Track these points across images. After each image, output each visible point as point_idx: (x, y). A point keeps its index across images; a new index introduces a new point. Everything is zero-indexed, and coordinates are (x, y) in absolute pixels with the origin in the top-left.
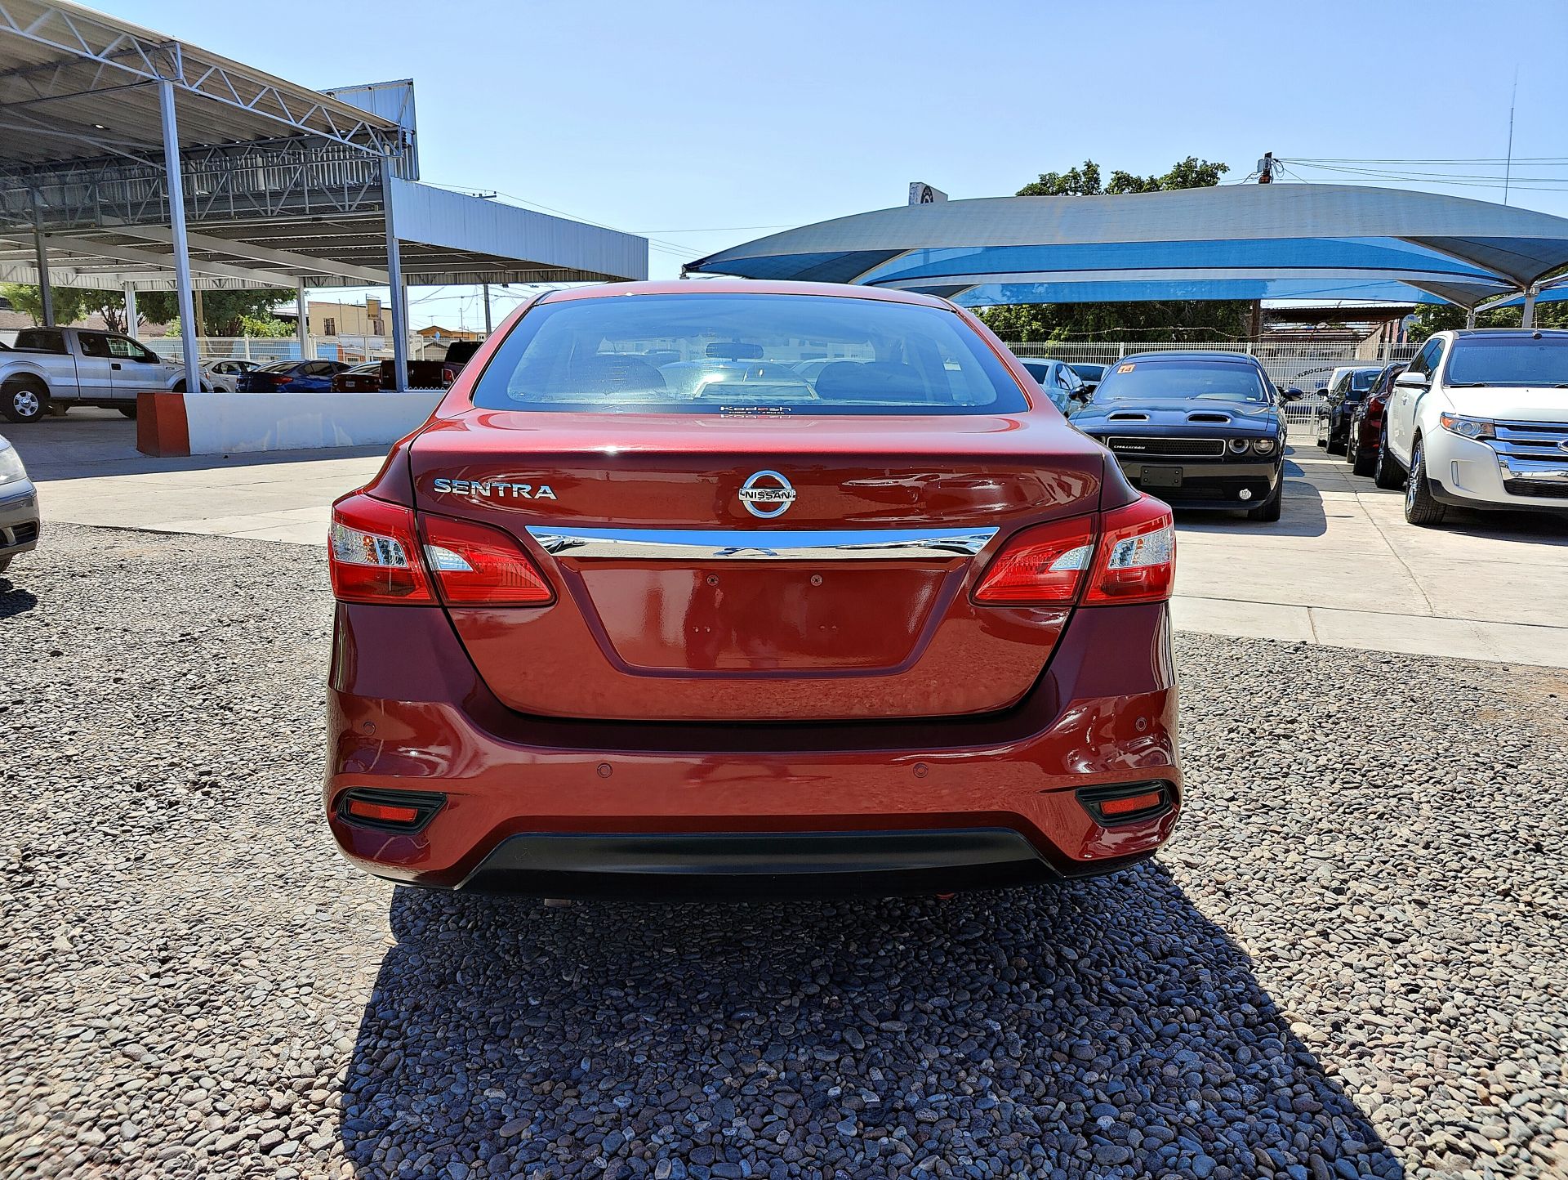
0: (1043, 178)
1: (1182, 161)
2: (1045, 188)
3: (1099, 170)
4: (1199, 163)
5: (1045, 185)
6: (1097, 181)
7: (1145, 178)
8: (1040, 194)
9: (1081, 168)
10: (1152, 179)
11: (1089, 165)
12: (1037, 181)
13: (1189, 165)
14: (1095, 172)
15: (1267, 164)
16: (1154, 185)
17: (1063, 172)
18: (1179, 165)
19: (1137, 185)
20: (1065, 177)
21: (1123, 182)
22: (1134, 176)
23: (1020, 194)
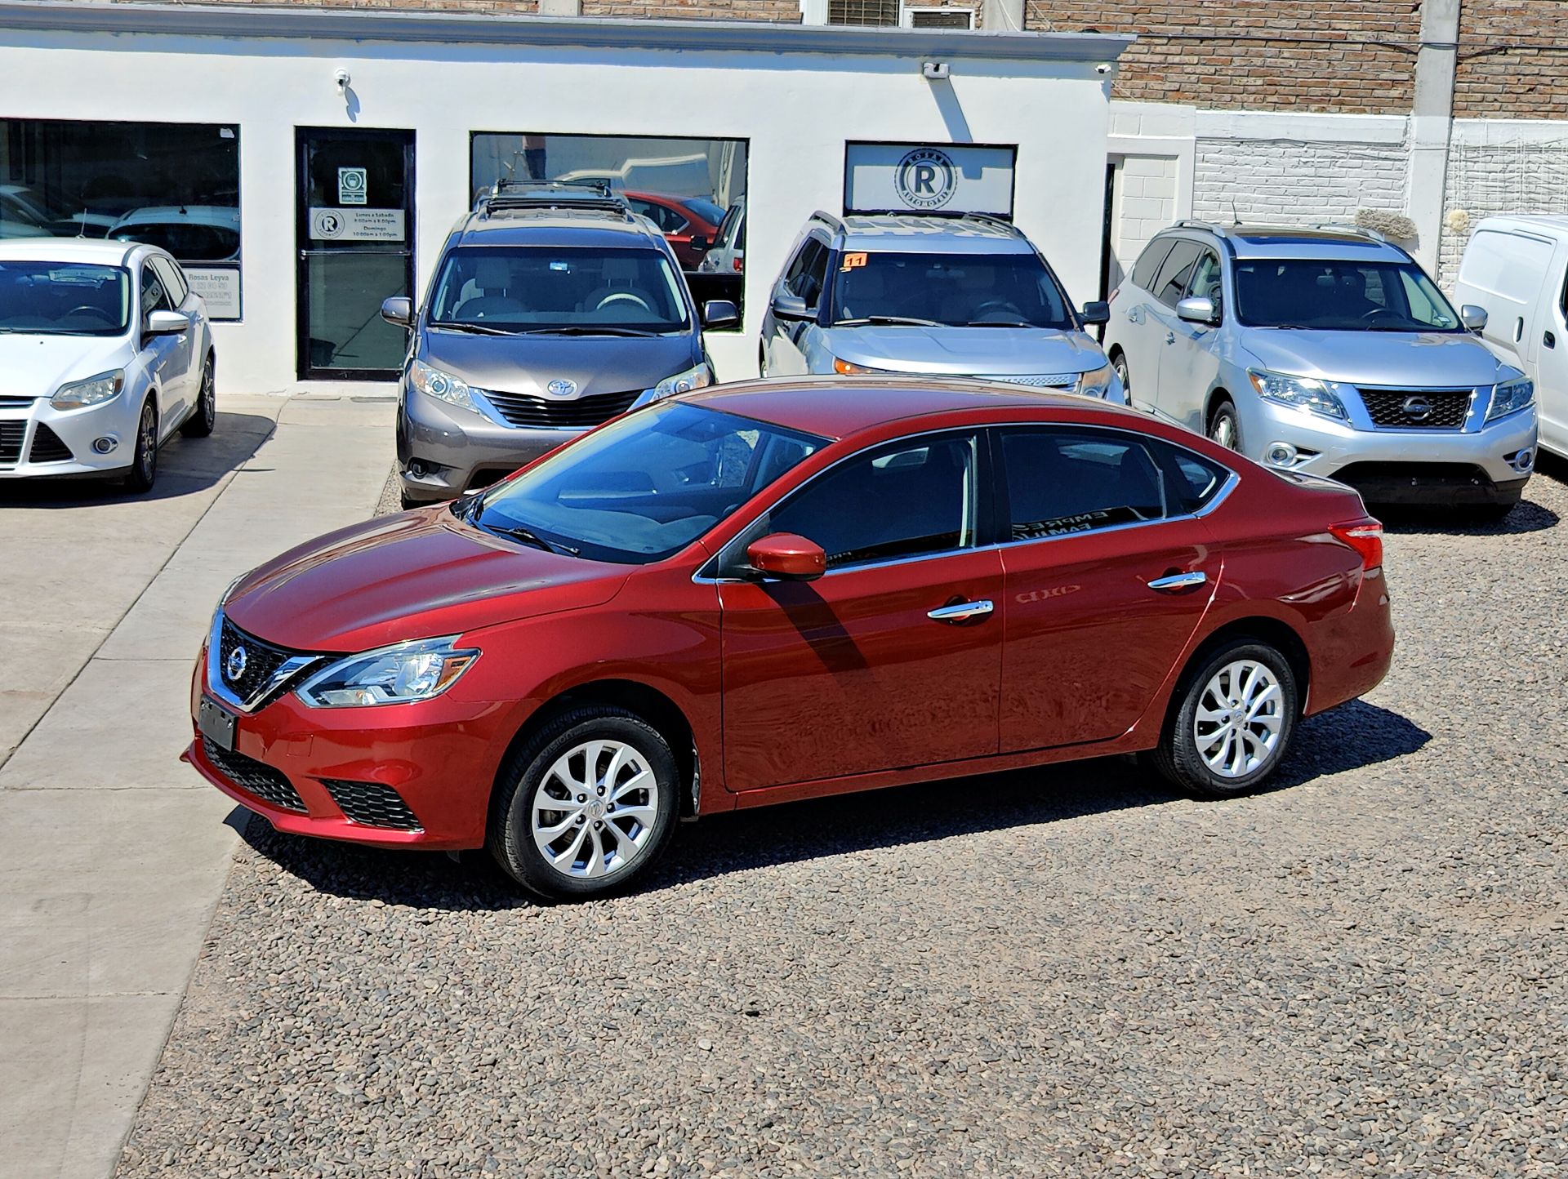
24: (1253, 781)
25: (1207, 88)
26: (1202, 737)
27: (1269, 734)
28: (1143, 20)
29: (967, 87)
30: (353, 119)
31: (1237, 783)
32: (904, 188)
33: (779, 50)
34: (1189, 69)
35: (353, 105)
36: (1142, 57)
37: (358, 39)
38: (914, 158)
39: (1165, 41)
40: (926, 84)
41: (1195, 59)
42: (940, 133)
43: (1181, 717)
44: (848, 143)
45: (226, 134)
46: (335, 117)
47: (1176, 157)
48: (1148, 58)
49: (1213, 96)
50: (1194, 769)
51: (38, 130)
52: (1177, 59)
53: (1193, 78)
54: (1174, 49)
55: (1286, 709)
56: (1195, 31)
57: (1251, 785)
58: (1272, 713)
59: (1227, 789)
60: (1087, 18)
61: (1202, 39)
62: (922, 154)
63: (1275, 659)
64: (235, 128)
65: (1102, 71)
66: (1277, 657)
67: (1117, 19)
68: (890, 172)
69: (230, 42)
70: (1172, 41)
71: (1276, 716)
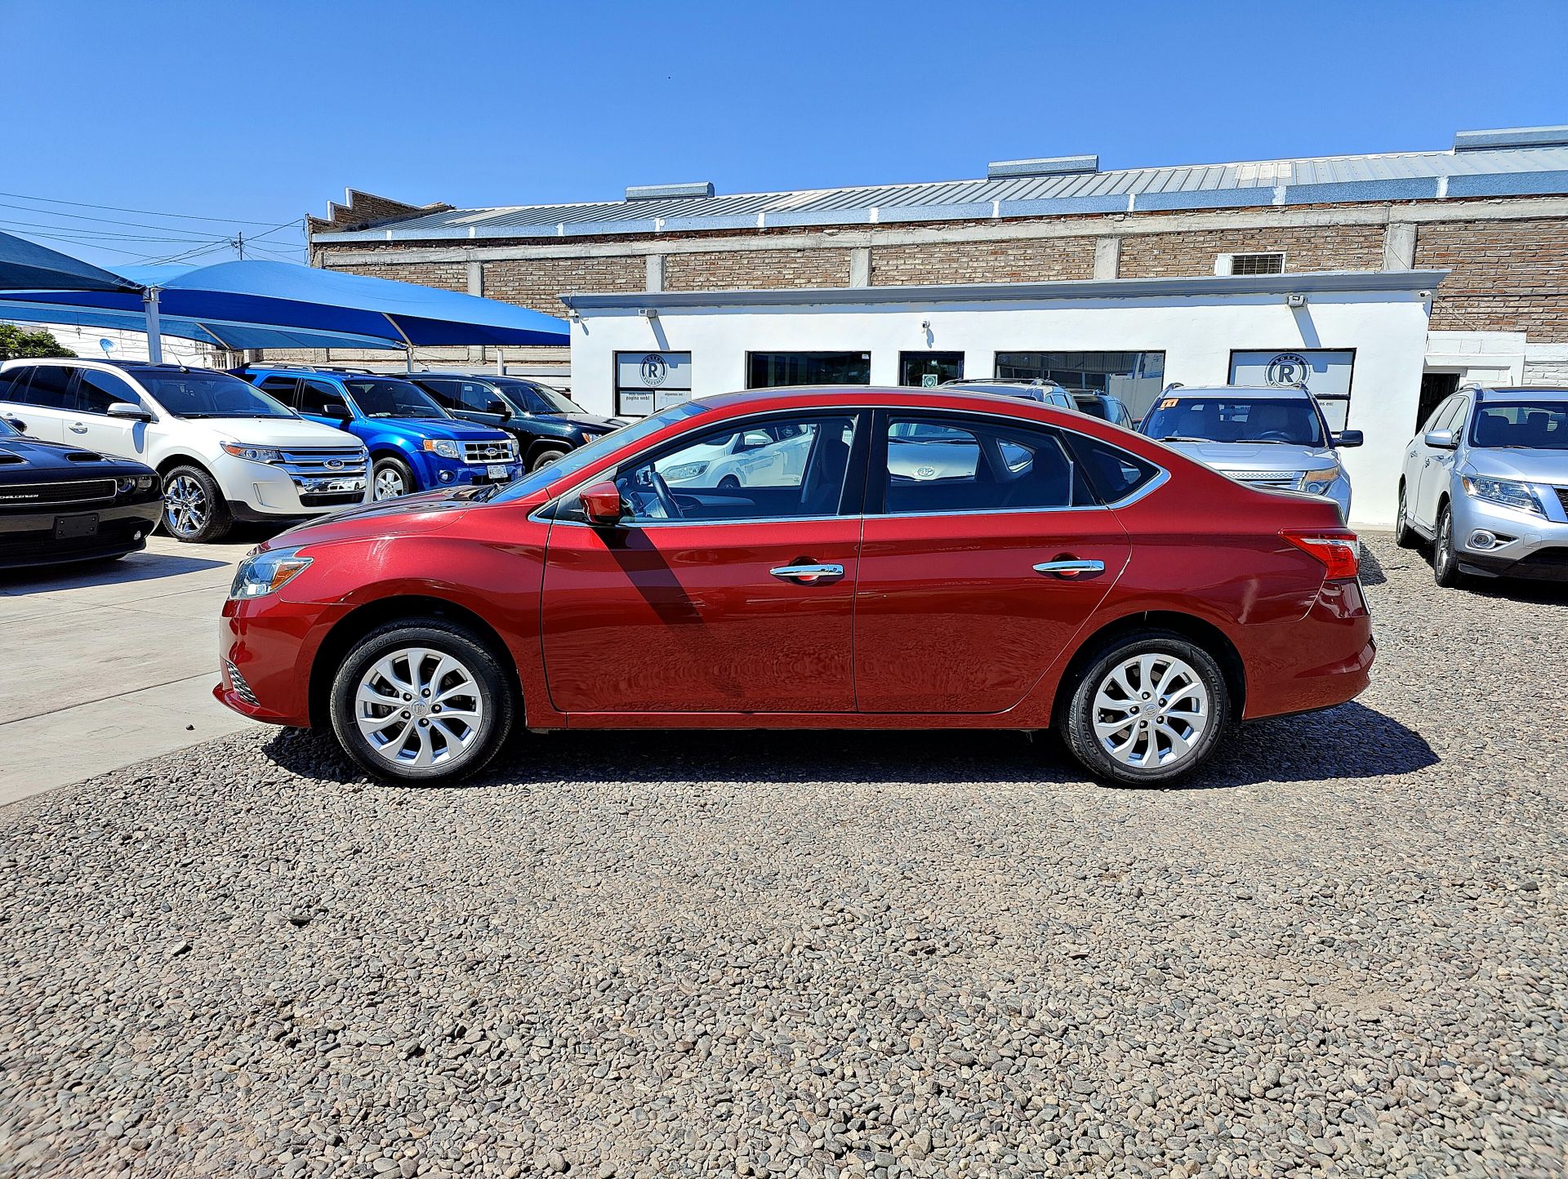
24: (1166, 775)
25: (1548, 328)
26: (1103, 724)
27: (1192, 731)
28: (1502, 285)
29: (1318, 311)
30: (931, 347)
31: (1147, 774)
32: (1270, 379)
33: (1188, 294)
34: (1535, 316)
35: (931, 339)
36: (1498, 310)
37: (935, 301)
38: (1279, 360)
39: (1518, 298)
40: (1290, 311)
41: (1541, 310)
42: (1298, 343)
43: (1075, 701)
44: (1232, 352)
45: (865, 357)
46: (921, 346)
47: (1508, 368)
48: (1503, 310)
49: (1553, 334)
50: (1091, 754)
51: (771, 359)
52: (1526, 310)
53: (1538, 322)
54: (1524, 304)
55: (1211, 709)
56: (1541, 291)
57: (1162, 779)
58: (1197, 711)
59: (1132, 779)
60: (1458, 285)
61: (1547, 296)
62: (1285, 357)
63: (1197, 657)
64: (869, 353)
65: (1422, 295)
66: (1200, 653)
67: (1480, 286)
68: (1262, 370)
69: (868, 307)
70: (1523, 298)
71: (1200, 714)
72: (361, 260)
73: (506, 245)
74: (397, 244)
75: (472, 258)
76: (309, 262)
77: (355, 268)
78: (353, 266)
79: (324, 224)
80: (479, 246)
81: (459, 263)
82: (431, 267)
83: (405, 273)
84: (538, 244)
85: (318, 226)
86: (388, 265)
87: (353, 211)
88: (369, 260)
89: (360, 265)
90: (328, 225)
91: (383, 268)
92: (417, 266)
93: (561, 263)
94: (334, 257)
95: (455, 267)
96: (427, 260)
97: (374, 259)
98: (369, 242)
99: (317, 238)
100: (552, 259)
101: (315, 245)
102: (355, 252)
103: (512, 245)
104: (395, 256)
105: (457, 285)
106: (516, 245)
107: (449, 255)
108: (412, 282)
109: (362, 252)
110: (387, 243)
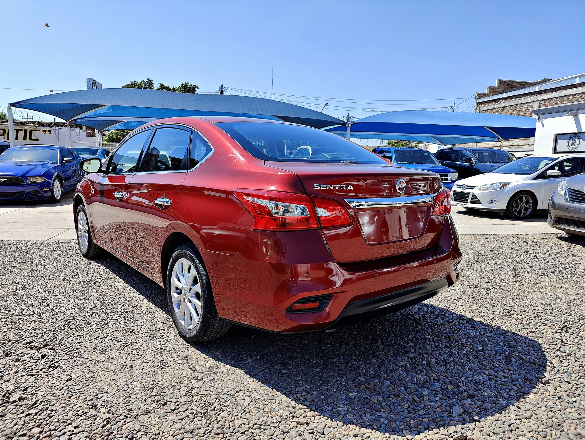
0: (131, 82)
1: (184, 83)
2: (132, 86)
3: (153, 82)
4: (189, 84)
5: (133, 85)
6: (153, 86)
7: (171, 87)
8: (131, 88)
9: (146, 81)
10: (173, 88)
11: (149, 80)
12: (130, 83)
13: (186, 84)
14: (152, 82)
15: (222, 88)
16: (174, 90)
17: (139, 81)
18: (183, 84)
19: (169, 89)
20: (141, 83)
21: (163, 87)
22: (167, 86)
23: (123, 87)
72: (492, 107)
73: (552, 91)
74: (507, 98)
75: (536, 100)
76: (475, 110)
77: (490, 111)
78: (490, 110)
79: (484, 95)
80: (540, 94)
81: (530, 102)
82: (519, 106)
83: (508, 110)
84: (566, 89)
85: (480, 96)
86: (503, 107)
87: (498, 88)
88: (496, 106)
89: (492, 109)
90: (485, 95)
91: (501, 109)
92: (514, 106)
93: (576, 96)
94: (484, 107)
95: (528, 105)
96: (518, 103)
97: (498, 106)
98: (497, 99)
99: (479, 101)
100: (572, 95)
101: (478, 103)
102: (491, 104)
103: (554, 91)
104: (505, 104)
105: (528, 112)
106: (556, 91)
107: (527, 100)
108: (511, 113)
109: (494, 104)
110: (503, 99)
